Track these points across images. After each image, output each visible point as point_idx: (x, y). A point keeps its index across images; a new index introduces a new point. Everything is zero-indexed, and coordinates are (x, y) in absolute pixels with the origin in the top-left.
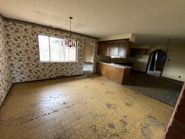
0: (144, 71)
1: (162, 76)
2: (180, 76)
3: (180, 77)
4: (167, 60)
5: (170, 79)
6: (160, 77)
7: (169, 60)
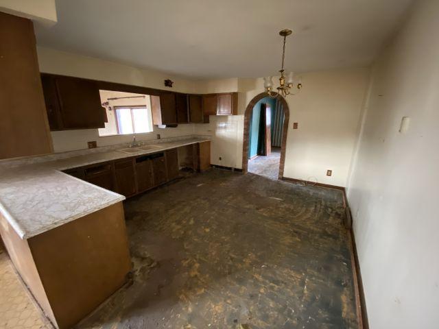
0: (239, 166)
1: (285, 175)
2: (331, 171)
3: (329, 173)
4: (291, 125)
5: (305, 182)
6: (279, 178)
7: (296, 125)
